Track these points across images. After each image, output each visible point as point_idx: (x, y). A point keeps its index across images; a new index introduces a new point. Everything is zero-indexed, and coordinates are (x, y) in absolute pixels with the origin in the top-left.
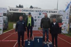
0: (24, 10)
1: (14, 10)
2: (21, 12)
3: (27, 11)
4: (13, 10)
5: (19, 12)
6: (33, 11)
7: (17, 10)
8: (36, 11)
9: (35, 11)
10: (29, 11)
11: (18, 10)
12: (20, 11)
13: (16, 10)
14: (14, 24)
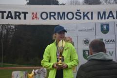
0: (51, 15)
1: (9, 16)
2: (39, 22)
3: (62, 15)
4: (5, 15)
5: (29, 21)
6: (85, 15)
7: (22, 16)
8: (101, 15)
9: (95, 16)
10: (70, 16)
11: (25, 13)
12: (35, 16)
13: (17, 15)
14: (15, 73)
